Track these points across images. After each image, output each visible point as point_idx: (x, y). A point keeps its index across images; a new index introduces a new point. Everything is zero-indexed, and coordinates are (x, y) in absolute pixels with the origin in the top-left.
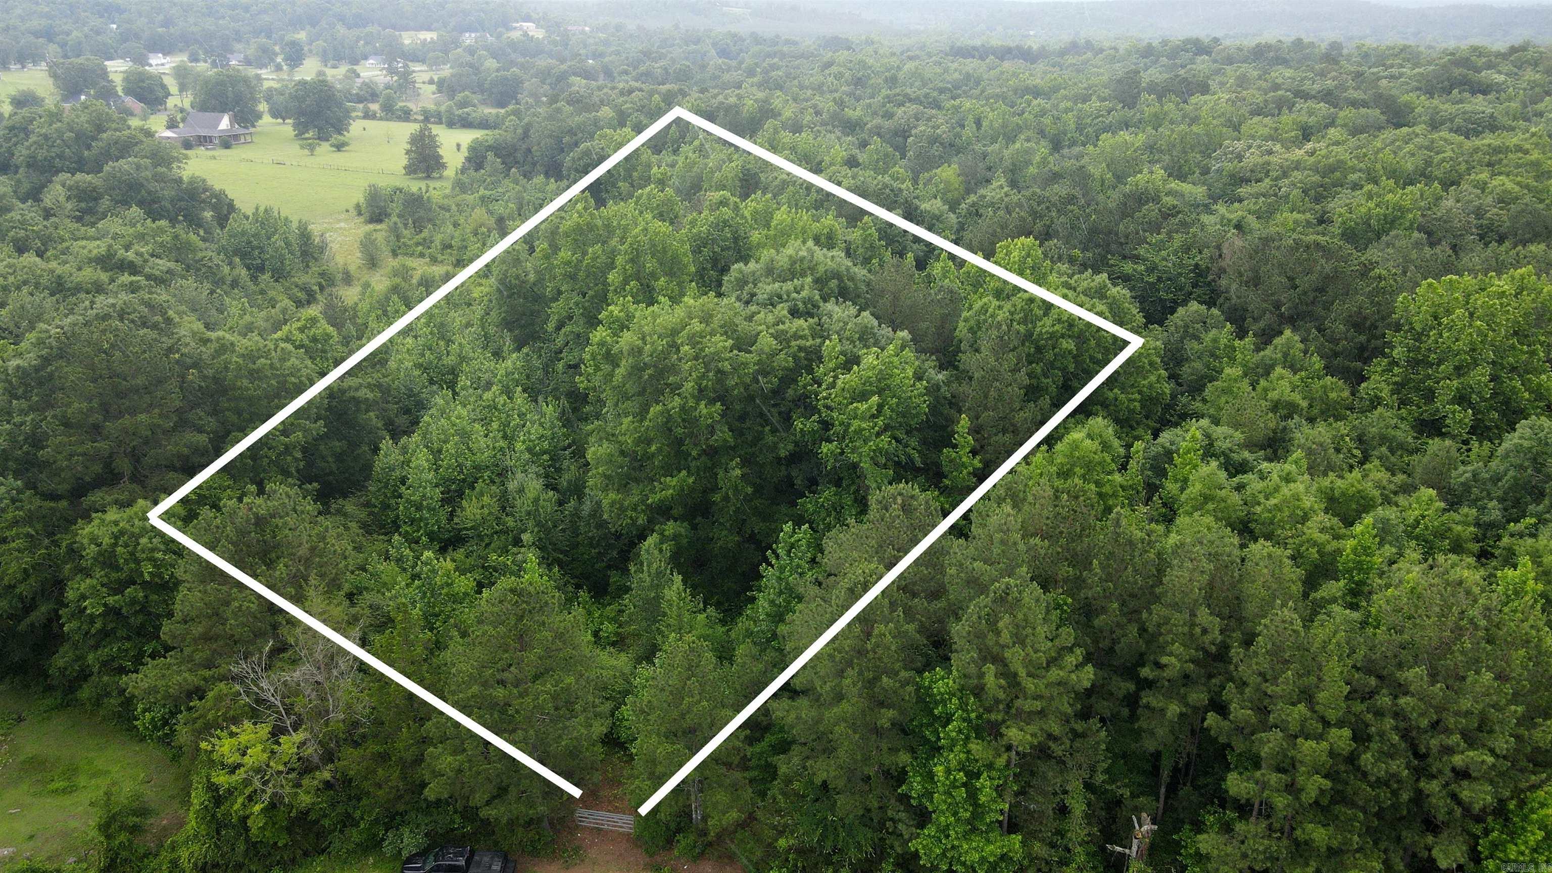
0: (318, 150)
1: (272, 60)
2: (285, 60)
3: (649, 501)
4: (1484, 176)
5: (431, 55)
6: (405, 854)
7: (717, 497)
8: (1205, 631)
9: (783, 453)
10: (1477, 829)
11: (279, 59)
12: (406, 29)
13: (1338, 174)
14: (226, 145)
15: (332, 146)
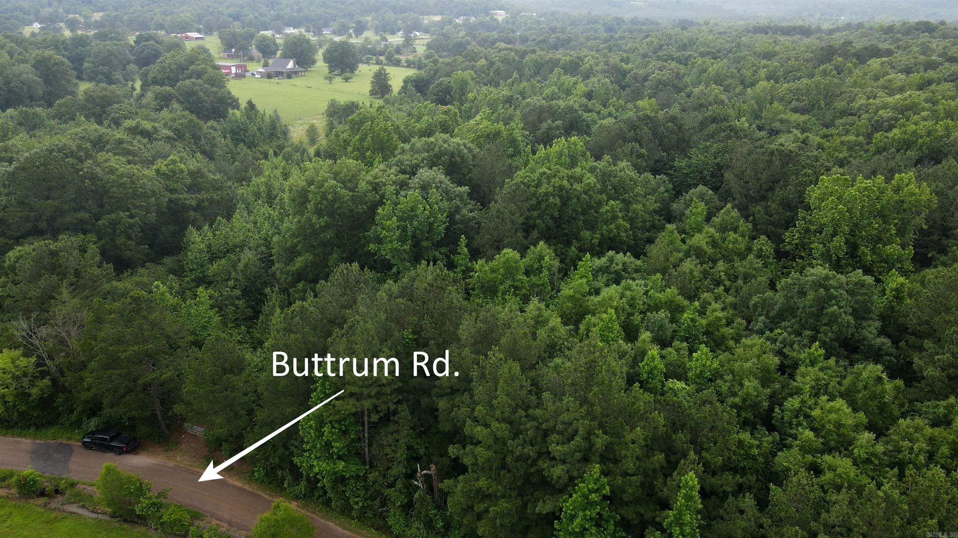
0: (334, 81)
1: (347, 31)
2: (354, 31)
5: (433, 29)
6: (90, 430)
11: (351, 31)
12: (428, 14)
14: (289, 77)
15: (342, 79)
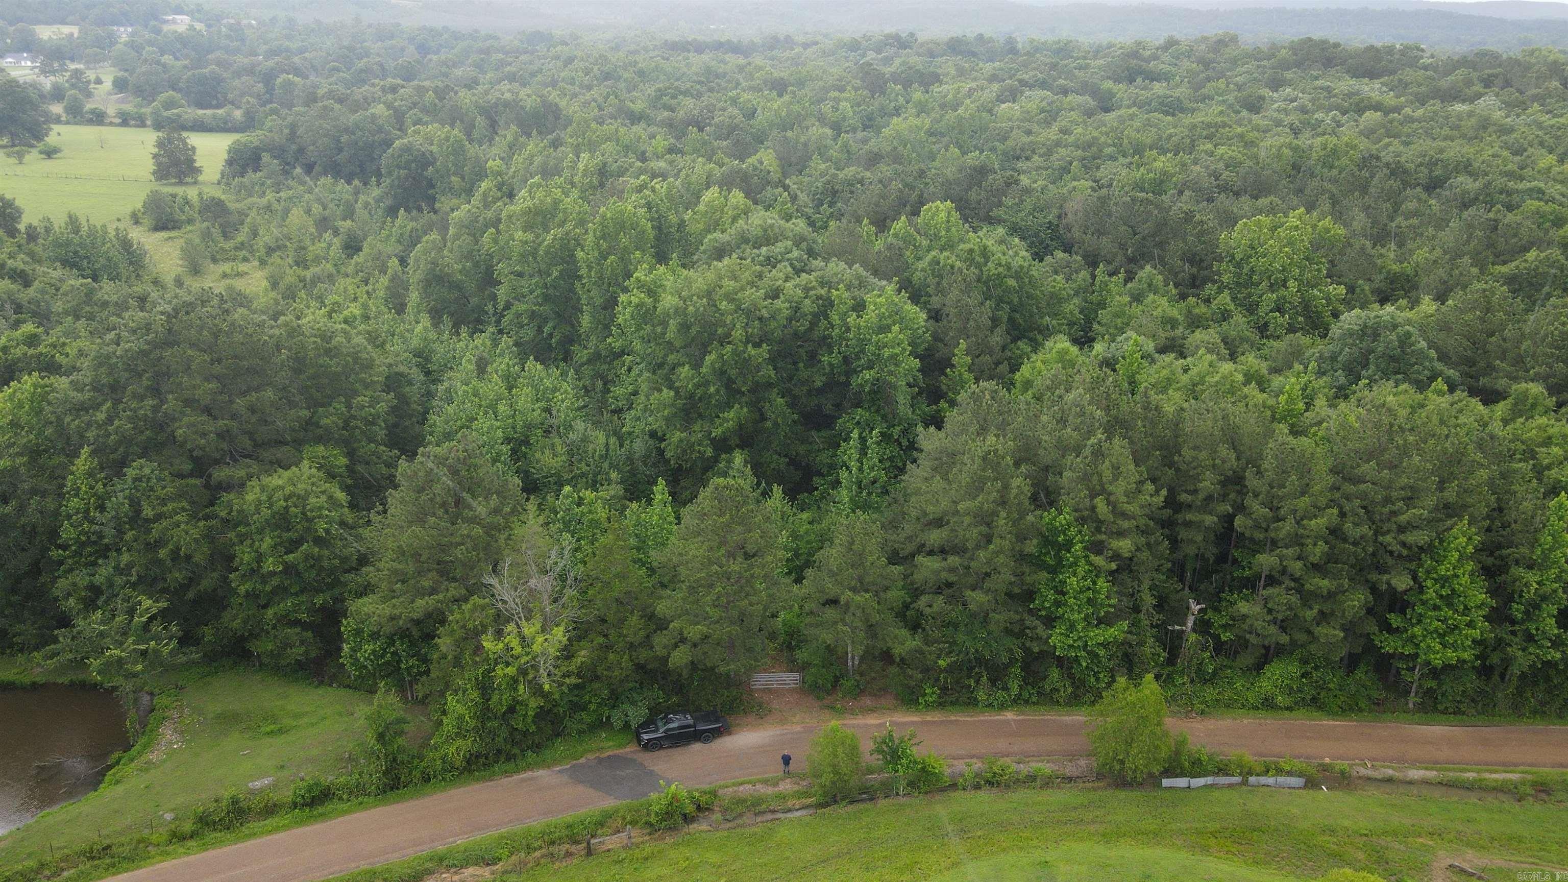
0: (27, 158)
3: (714, 434)
4: (1209, 146)
6: (634, 725)
7: (769, 424)
8: (1224, 462)
9: (818, 384)
10: (1413, 566)
13: (1094, 149)
15: (41, 152)
